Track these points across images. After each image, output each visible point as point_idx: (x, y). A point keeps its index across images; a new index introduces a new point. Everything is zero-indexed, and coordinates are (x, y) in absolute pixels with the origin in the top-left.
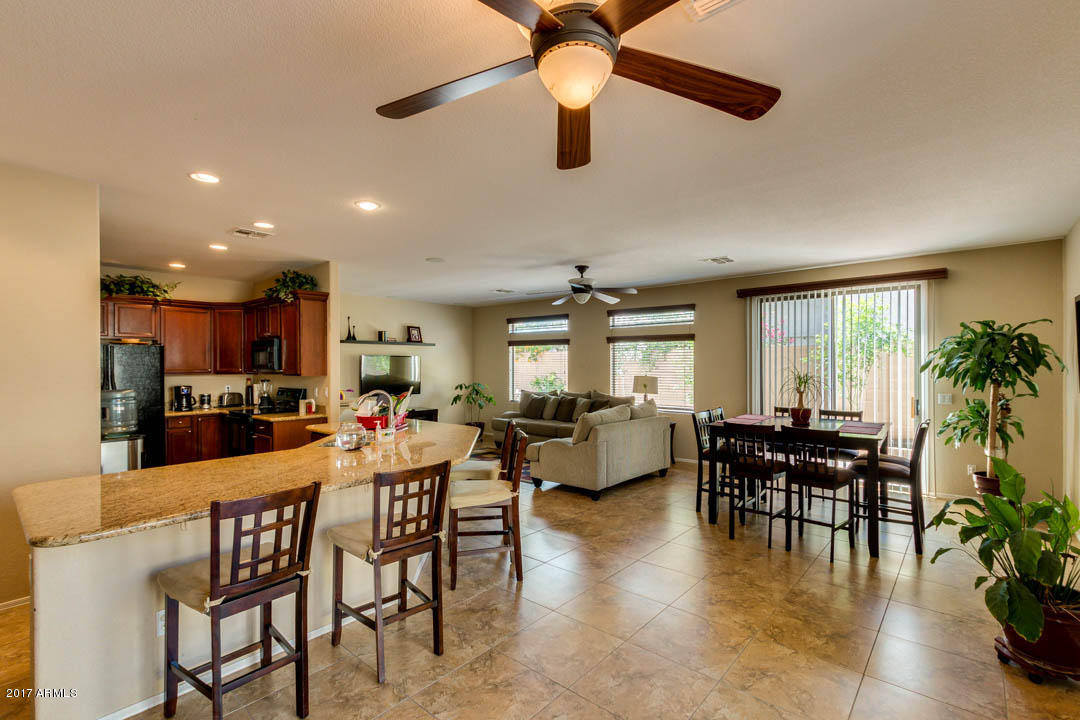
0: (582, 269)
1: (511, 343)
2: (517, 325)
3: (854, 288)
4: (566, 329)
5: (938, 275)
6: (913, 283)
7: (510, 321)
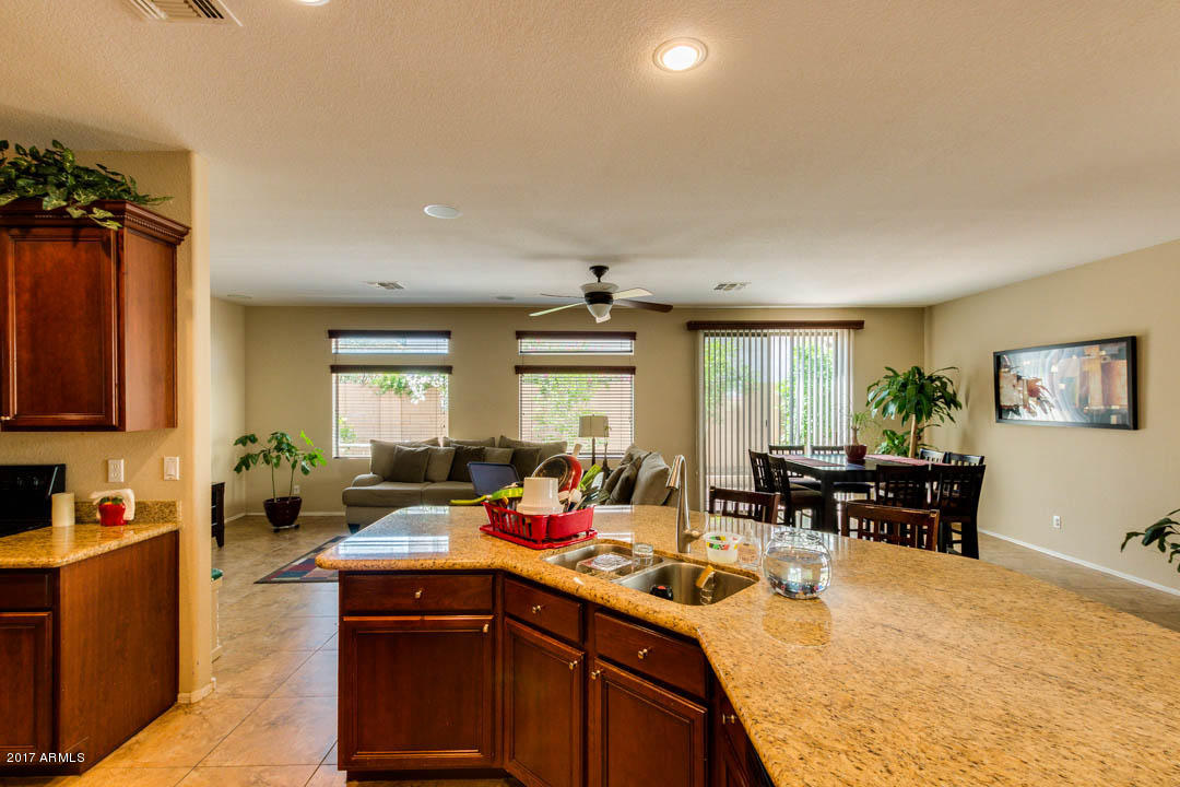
0: (599, 271)
1: (336, 369)
2: (342, 341)
3: (783, 331)
4: (446, 351)
5: (857, 326)
6: (833, 331)
7: (333, 334)
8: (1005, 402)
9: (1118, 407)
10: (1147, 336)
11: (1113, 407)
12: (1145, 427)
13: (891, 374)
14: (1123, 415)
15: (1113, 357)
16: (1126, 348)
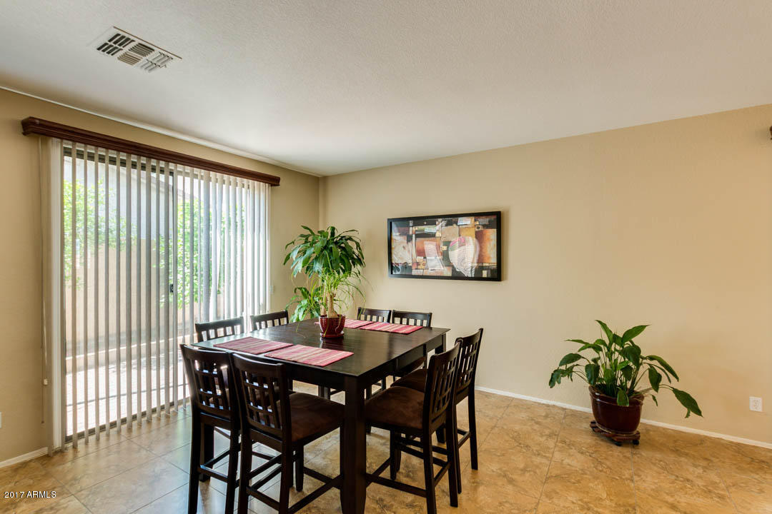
5: (273, 181)
8: (396, 260)
9: (487, 265)
10: (508, 212)
11: (484, 265)
12: (506, 279)
13: (307, 232)
14: (492, 271)
15: (485, 226)
16: (496, 220)
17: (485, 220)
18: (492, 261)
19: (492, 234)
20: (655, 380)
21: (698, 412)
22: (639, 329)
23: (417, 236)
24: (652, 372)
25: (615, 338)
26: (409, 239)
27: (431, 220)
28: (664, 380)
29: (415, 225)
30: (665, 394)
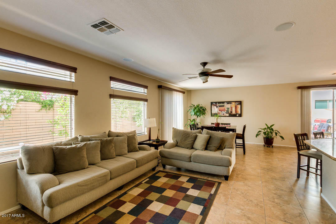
5: (184, 93)
6: (181, 94)
8: (213, 112)
10: (243, 101)
11: (237, 113)
12: (243, 116)
14: (239, 115)
15: (237, 104)
16: (240, 103)
17: (238, 103)
18: (239, 112)
19: (239, 106)
20: (276, 134)
21: (284, 139)
22: (273, 125)
23: (219, 106)
24: (275, 133)
25: (268, 128)
26: (217, 107)
27: (223, 102)
28: (278, 134)
29: (218, 104)
30: (278, 136)
